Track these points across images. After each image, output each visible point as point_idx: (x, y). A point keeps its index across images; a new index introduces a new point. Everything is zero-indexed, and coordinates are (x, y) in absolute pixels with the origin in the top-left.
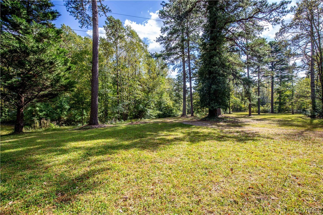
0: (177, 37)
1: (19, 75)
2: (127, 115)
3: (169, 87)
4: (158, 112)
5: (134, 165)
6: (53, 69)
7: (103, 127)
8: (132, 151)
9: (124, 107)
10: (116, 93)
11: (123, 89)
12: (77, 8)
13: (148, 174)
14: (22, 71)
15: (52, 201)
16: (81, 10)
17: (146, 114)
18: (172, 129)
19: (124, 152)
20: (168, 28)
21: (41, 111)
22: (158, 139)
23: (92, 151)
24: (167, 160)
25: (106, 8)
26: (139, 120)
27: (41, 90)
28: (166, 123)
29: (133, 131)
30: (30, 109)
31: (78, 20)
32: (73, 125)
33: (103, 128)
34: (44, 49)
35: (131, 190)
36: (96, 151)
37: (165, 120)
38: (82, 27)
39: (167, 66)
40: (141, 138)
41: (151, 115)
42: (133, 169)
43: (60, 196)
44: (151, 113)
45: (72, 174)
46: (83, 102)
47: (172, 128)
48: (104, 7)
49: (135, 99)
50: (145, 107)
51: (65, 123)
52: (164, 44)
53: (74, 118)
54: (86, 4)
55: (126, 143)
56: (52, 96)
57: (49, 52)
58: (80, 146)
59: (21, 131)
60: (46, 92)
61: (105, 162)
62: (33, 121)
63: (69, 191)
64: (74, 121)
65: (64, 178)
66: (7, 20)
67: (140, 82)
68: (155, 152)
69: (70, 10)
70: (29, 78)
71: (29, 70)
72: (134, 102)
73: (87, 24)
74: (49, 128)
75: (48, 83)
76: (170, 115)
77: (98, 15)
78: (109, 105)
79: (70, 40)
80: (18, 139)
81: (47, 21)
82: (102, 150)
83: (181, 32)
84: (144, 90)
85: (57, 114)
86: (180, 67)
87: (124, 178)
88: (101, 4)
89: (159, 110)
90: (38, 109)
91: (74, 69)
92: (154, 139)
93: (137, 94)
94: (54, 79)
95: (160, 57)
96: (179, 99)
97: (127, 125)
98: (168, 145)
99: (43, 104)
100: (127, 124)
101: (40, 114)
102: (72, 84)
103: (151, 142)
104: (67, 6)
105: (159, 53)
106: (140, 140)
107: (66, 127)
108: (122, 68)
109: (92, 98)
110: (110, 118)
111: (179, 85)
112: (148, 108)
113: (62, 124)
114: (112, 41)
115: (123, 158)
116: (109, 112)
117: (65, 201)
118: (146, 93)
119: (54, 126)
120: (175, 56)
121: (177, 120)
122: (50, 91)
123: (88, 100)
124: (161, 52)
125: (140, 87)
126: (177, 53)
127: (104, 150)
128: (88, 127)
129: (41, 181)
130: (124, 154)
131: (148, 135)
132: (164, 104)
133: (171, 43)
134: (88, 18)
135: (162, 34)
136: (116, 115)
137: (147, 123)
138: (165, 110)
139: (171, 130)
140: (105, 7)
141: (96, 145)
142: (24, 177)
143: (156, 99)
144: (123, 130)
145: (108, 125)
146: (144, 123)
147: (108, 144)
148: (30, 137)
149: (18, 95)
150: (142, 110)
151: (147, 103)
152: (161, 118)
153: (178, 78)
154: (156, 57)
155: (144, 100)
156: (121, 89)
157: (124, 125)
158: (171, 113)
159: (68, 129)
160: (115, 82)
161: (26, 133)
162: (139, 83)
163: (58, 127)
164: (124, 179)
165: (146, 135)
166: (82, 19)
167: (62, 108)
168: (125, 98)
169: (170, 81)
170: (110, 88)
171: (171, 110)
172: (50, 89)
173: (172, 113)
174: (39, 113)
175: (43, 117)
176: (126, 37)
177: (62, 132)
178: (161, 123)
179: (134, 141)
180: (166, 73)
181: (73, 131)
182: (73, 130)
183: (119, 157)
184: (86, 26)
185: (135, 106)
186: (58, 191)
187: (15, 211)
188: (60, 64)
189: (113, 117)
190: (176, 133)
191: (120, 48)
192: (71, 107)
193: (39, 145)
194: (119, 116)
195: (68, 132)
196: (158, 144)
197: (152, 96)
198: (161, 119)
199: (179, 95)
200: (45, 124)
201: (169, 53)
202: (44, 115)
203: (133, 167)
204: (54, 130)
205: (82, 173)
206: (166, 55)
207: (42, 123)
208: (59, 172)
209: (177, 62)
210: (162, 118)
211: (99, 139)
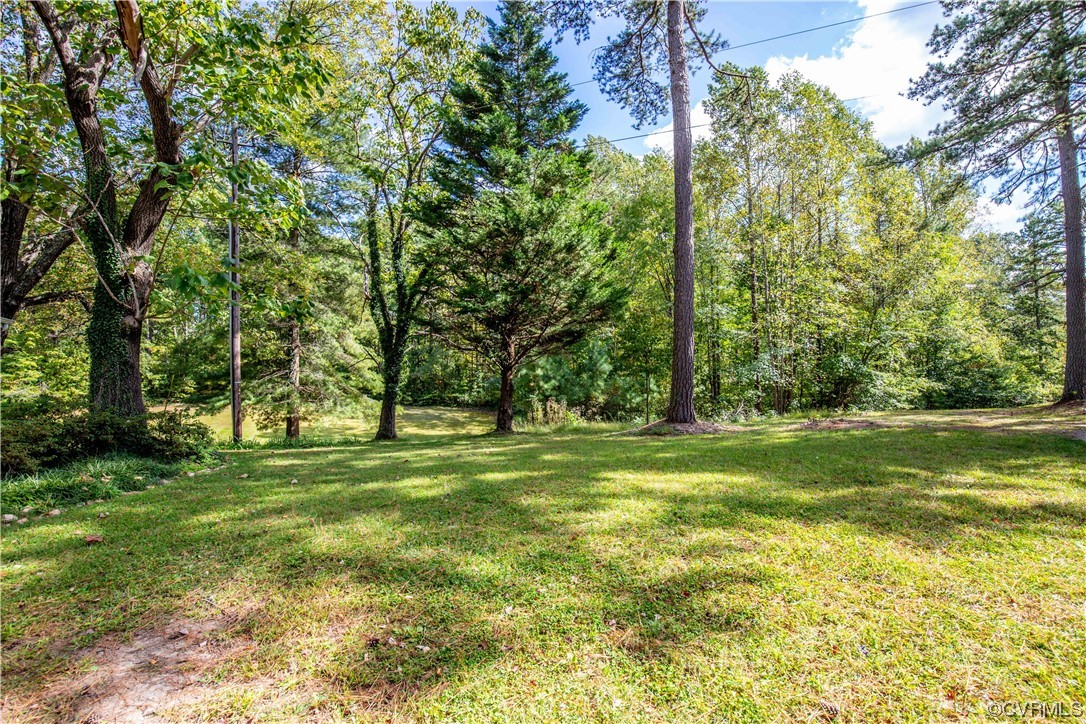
0: (1021, 46)
1: (505, 289)
2: (788, 395)
3: (977, 275)
4: (925, 383)
5: (847, 588)
6: (573, 264)
7: (709, 433)
8: (831, 530)
9: (776, 366)
10: (749, 317)
11: (774, 302)
12: (625, 76)
13: (919, 641)
14: (510, 280)
15: (596, 635)
16: (638, 75)
17: (868, 391)
18: (1013, 462)
19: (799, 532)
20: (970, 18)
21: (547, 379)
22: (946, 499)
23: (689, 507)
24: (1012, 601)
25: (712, 40)
26: (840, 412)
27: (546, 324)
28: (973, 430)
29: (822, 455)
30: (524, 371)
31: (628, 109)
32: (621, 419)
33: (711, 436)
34: (552, 213)
35: (850, 685)
36: (701, 509)
37: (963, 418)
38: (641, 127)
39: (970, 184)
40: (864, 484)
41: (891, 396)
42: (844, 602)
43: (614, 628)
44: (890, 390)
45: (640, 571)
46: (650, 352)
47: (1016, 458)
48: (703, 39)
49: (820, 335)
50: (864, 361)
51: (601, 414)
52: (951, 95)
53: (623, 400)
54: (650, 53)
55: (804, 496)
56: (572, 338)
57: (563, 218)
58: (651, 486)
59: (509, 428)
60: (559, 327)
61: (736, 553)
62: (529, 404)
63: (638, 621)
64: (624, 409)
65: (620, 578)
66: (482, 163)
67: (840, 269)
68: (938, 551)
69: (608, 88)
70: (524, 294)
71: (525, 274)
72: (814, 346)
73: (654, 112)
74: (564, 426)
75: (562, 305)
76: (988, 395)
77: (687, 74)
78: (725, 359)
79: (607, 172)
80: (504, 449)
81: (558, 139)
82: (721, 508)
83: (1047, 13)
84: (857, 300)
85: (582, 386)
86: (1042, 177)
87: (811, 629)
88: (695, 33)
89: (929, 375)
90: (539, 372)
91: (624, 255)
92: (927, 498)
93: (828, 314)
94: (576, 291)
95: (929, 153)
96: (1039, 326)
97: (796, 430)
98: (1004, 531)
99: (551, 360)
100: (794, 426)
101: (546, 386)
102: (619, 298)
103: (910, 508)
104: (599, 80)
105: (925, 138)
106: (857, 493)
107: (604, 425)
108: (771, 227)
109: (675, 339)
110: (729, 401)
111: (1036, 261)
112: (876, 366)
113: (594, 414)
114: (730, 144)
115: (799, 553)
116: (726, 381)
117: (628, 649)
118: (867, 309)
119: (576, 420)
120: (1011, 135)
121: (1038, 423)
122: (566, 324)
123: (661, 346)
124: (936, 132)
125: (841, 288)
126: (1022, 119)
127: (727, 510)
128: (666, 429)
129: (564, 569)
130: (797, 536)
131: (892, 475)
132: (956, 351)
133: (989, 79)
134: (655, 94)
135: (937, 55)
136: (750, 393)
137: (879, 426)
138: (957, 374)
139: (1010, 468)
140: (709, 37)
141: (697, 490)
142: (528, 548)
143: (917, 327)
144: (784, 447)
145: (723, 424)
146: (865, 428)
147: (736, 490)
148: (527, 446)
149: (504, 339)
150: (851, 375)
151: (871, 350)
152: (938, 408)
153: (1030, 228)
154: (911, 158)
155: (858, 337)
156: (767, 302)
157: (781, 429)
158: (991, 386)
159: (611, 431)
160: (745, 282)
161: (519, 433)
162: (836, 273)
163: (583, 423)
164: (813, 631)
165: (884, 475)
166: (641, 102)
167: (592, 369)
168: (779, 332)
169: (982, 247)
170: (728, 301)
171: (993, 377)
172: (567, 319)
173: (996, 389)
174: (541, 383)
175: (551, 396)
176: (781, 117)
177: (595, 438)
178: (945, 430)
179: (833, 494)
180: (959, 216)
181: (625, 438)
182: (625, 435)
183: (783, 545)
184: (649, 120)
185: (819, 359)
186: (608, 613)
187: (518, 633)
188: (590, 247)
189: (740, 401)
190: (1043, 483)
191: (760, 159)
192: (615, 370)
193: (550, 468)
194: (759, 397)
195: (611, 439)
196: (947, 518)
197: (893, 318)
198: (941, 411)
199: (1036, 307)
200: (555, 413)
201: (975, 129)
202: (554, 389)
203: (846, 593)
204: (576, 431)
205: (669, 574)
206: (958, 138)
207: (548, 409)
208: (604, 554)
209: (1025, 155)
210: (946, 408)
211: (704, 471)
